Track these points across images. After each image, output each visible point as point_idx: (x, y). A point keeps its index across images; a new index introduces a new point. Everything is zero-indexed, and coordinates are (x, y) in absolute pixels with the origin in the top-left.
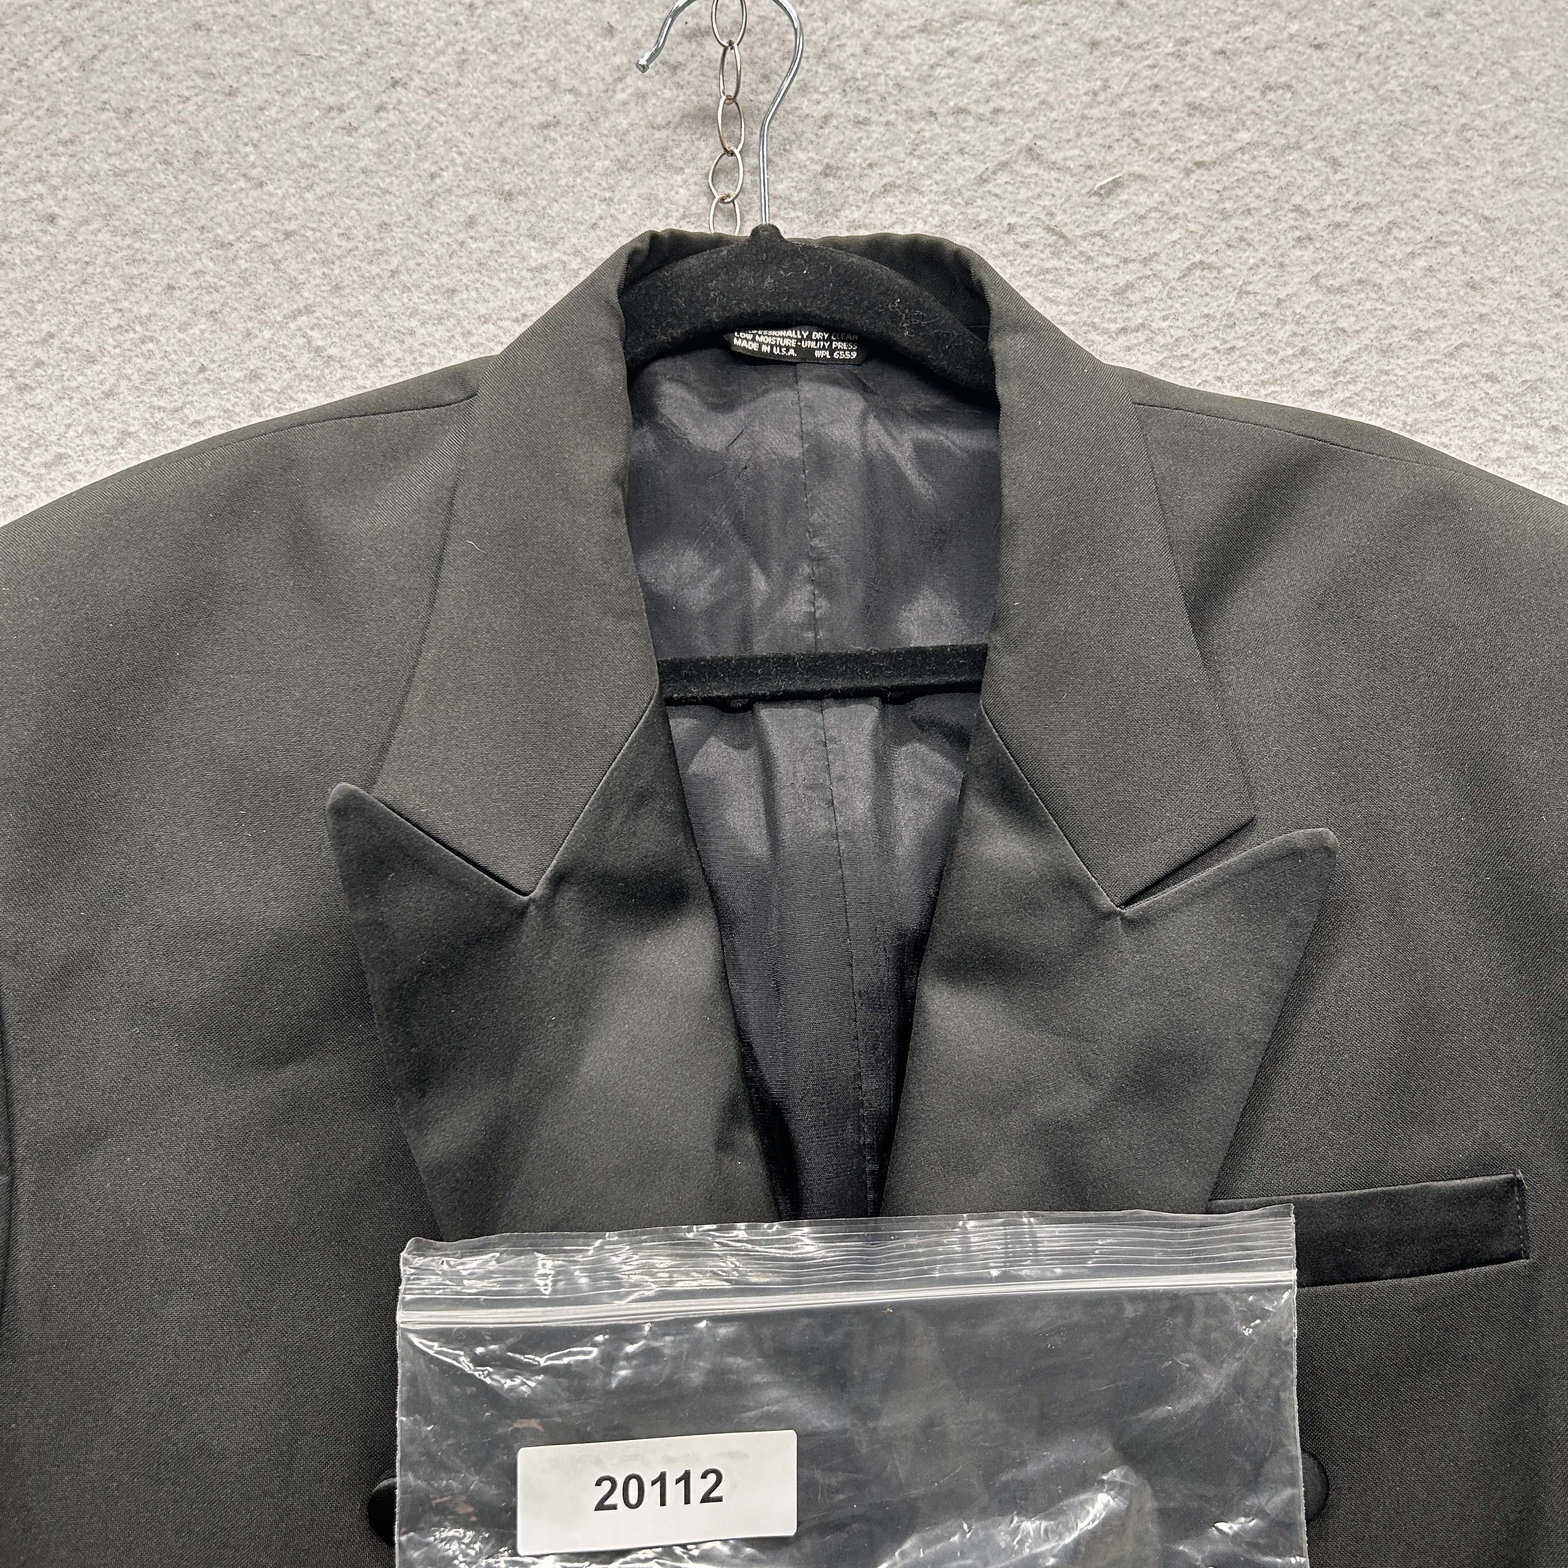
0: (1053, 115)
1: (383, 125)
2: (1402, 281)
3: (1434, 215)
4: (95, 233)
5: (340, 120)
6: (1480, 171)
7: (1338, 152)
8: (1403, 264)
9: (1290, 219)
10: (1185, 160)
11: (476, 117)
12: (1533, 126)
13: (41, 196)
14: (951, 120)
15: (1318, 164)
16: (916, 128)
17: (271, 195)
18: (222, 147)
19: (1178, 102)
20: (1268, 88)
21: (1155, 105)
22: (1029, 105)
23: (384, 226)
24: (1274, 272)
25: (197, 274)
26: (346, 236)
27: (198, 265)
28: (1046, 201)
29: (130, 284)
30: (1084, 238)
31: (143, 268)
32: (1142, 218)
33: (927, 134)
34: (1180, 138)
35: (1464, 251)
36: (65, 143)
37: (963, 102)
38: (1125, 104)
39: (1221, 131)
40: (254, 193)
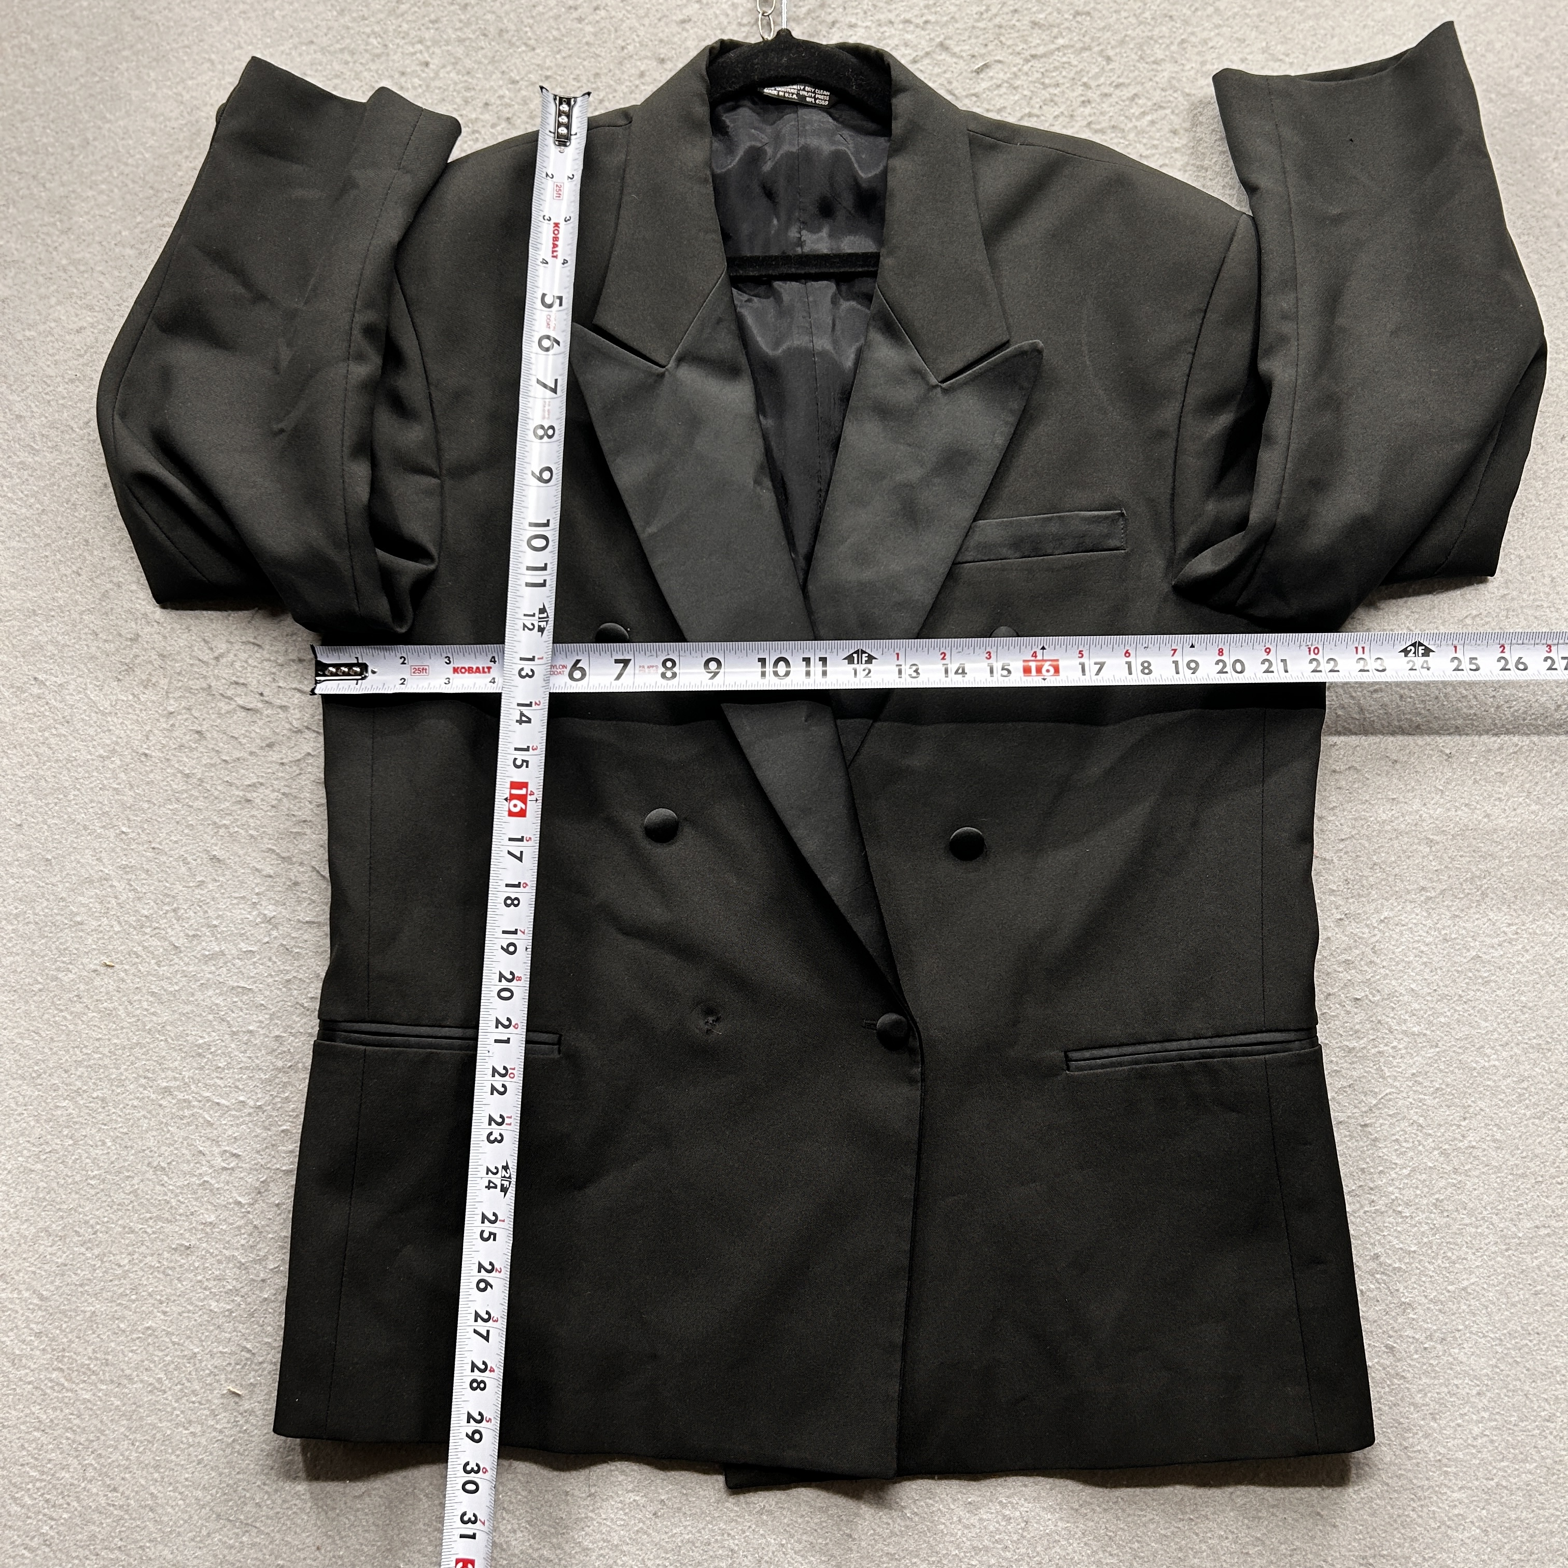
0: (957, 25)
1: (598, 18)
2: (1136, 127)
3: (1158, 91)
4: (448, 73)
5: (575, 14)
6: (1188, 67)
7: (1111, 53)
8: (1138, 119)
9: (1079, 90)
10: (1027, 54)
11: (647, 15)
12: (1222, 41)
13: (421, 52)
14: (901, 26)
15: (1100, 59)
16: (882, 30)
17: (538, 55)
18: (513, 28)
19: (1026, 21)
20: (1077, 13)
21: (1014, 22)
22: (945, 19)
23: (597, 75)
24: (1067, 120)
25: (501, 97)
26: (577, 79)
27: (501, 93)
28: (948, 75)
29: (466, 102)
30: (967, 96)
31: (473, 93)
32: (999, 86)
33: (887, 34)
34: (1026, 42)
35: (1173, 112)
36: (432, 22)
37: (908, 16)
38: (997, 20)
39: (1047, 38)
40: (530, 54)
